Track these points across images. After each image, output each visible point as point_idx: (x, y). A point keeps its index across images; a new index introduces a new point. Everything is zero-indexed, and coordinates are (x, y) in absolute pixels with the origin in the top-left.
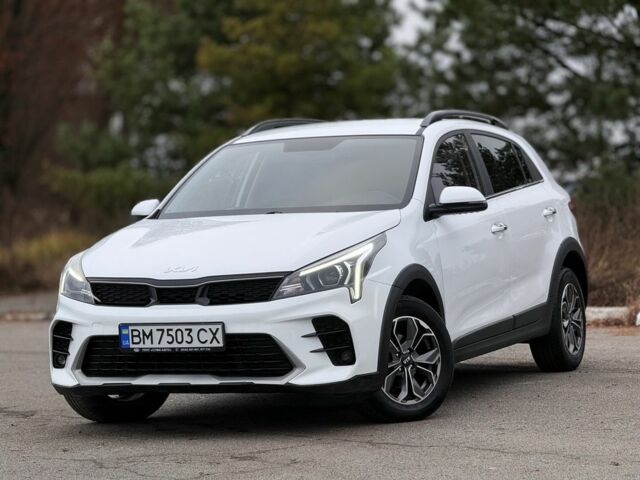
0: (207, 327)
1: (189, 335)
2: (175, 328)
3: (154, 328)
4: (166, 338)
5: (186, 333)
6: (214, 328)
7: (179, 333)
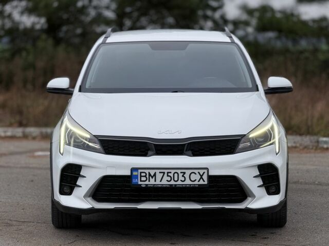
0: (196, 171)
1: (183, 176)
2: (173, 171)
3: (158, 171)
4: (166, 178)
5: (181, 175)
6: (201, 172)
7: (176, 175)
